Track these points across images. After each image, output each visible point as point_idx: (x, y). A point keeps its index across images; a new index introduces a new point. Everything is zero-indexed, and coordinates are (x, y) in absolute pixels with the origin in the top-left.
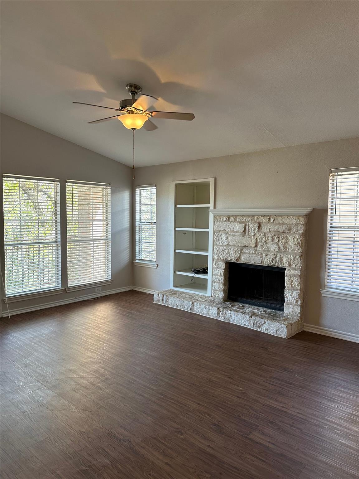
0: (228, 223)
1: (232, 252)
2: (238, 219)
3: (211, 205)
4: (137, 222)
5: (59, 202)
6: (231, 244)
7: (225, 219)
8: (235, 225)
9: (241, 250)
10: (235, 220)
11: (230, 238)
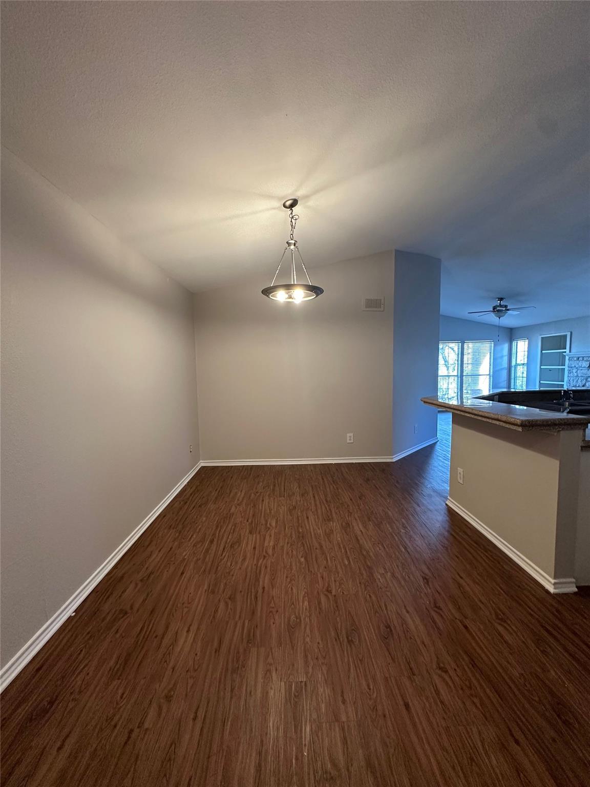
0: (578, 362)
1: (579, 381)
2: (585, 359)
3: (567, 350)
4: (513, 363)
5: (460, 354)
6: (579, 375)
7: (575, 359)
8: (582, 363)
9: (586, 379)
10: (583, 359)
11: (578, 371)
